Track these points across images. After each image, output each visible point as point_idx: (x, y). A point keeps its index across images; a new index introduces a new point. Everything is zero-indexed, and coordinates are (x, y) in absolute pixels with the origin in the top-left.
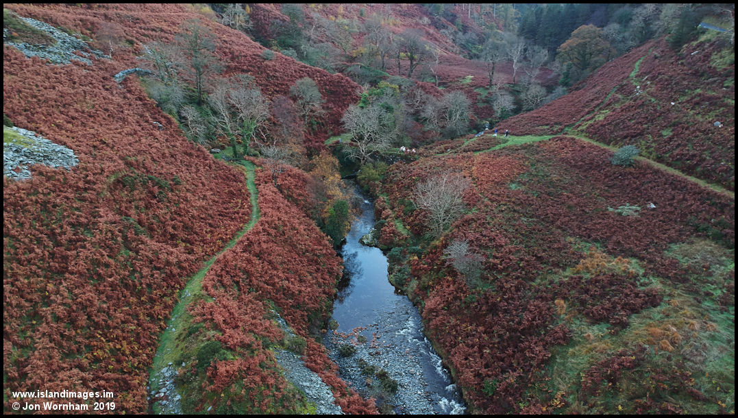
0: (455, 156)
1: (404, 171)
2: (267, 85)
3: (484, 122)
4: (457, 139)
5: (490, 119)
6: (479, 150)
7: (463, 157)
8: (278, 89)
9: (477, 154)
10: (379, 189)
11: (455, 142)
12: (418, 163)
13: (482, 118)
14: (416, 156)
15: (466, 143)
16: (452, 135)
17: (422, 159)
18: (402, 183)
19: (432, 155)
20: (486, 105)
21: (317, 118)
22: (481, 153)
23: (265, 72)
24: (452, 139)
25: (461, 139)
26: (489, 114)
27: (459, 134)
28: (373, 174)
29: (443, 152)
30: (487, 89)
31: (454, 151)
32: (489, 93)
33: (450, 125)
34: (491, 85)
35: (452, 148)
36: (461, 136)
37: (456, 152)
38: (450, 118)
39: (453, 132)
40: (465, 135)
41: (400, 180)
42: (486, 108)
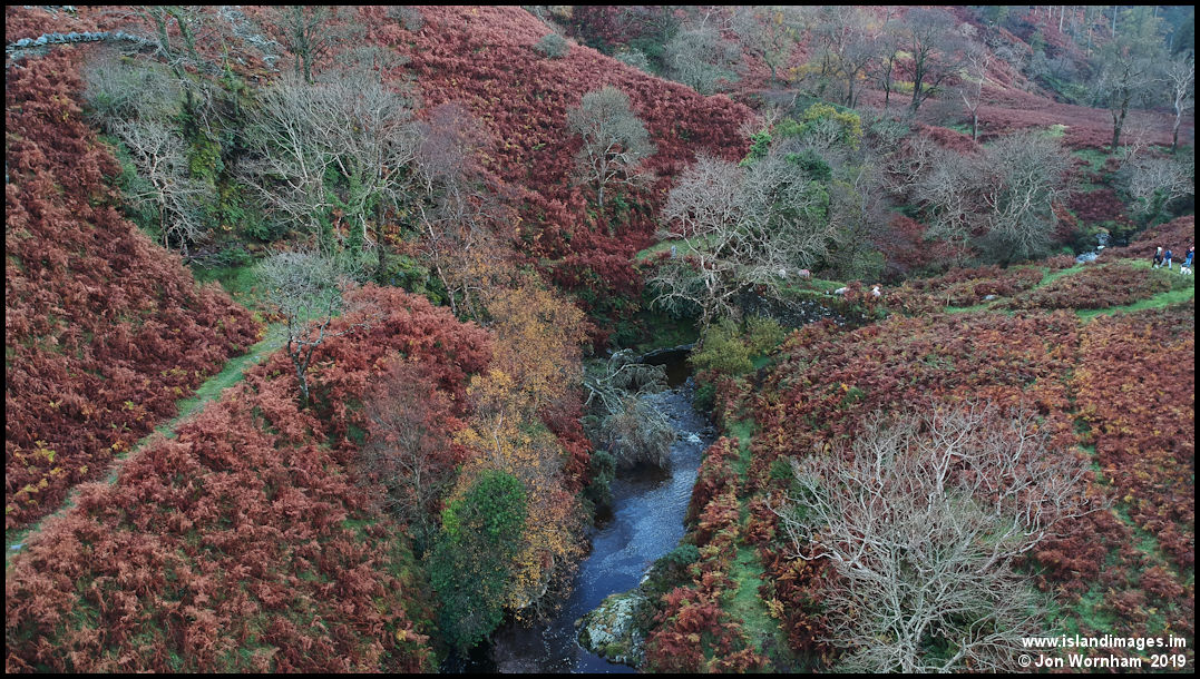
0: (1009, 318)
1: (824, 355)
2: (525, 111)
3: (1095, 229)
4: (1020, 267)
5: (1110, 223)
6: (1095, 307)
7: (1040, 328)
8: (549, 120)
9: (1089, 319)
10: (736, 404)
11: (1014, 276)
12: (874, 333)
13: (1090, 220)
14: (879, 309)
15: (1049, 281)
16: (1006, 254)
17: (895, 320)
18: (804, 399)
19: (931, 310)
20: (1100, 188)
21: (633, 194)
22: (1106, 315)
23: (532, 81)
24: (1004, 264)
25: (1031, 267)
26: (1108, 211)
27: (1026, 252)
28: (731, 352)
29: (968, 303)
30: (1105, 152)
31: (1005, 300)
32: (1111, 162)
33: (1000, 225)
34: (1116, 144)
35: (1001, 292)
36: (1033, 258)
37: (1013, 307)
38: (1002, 207)
39: (1008, 243)
40: (1044, 257)
41: (801, 388)
42: (1102, 196)
